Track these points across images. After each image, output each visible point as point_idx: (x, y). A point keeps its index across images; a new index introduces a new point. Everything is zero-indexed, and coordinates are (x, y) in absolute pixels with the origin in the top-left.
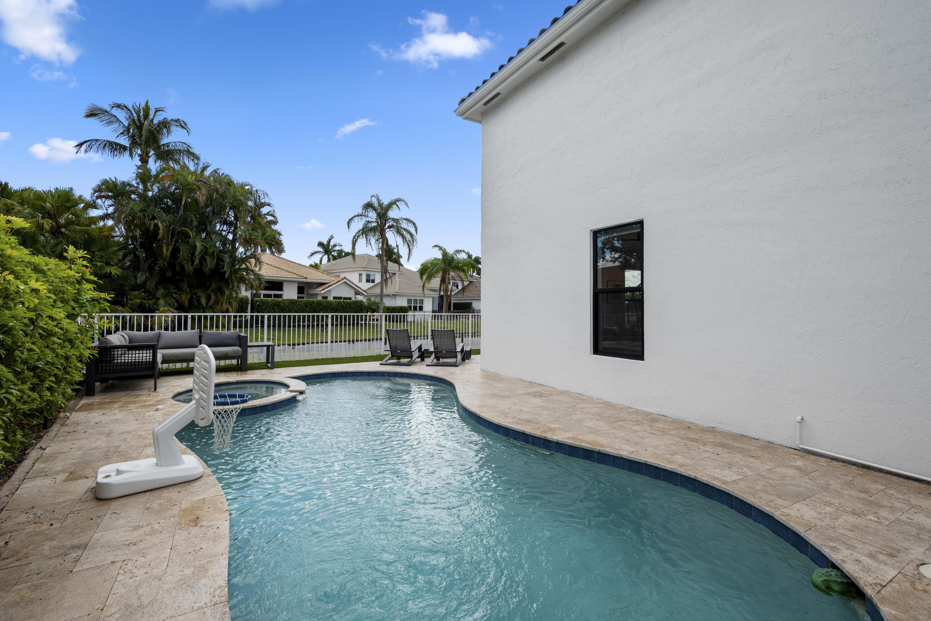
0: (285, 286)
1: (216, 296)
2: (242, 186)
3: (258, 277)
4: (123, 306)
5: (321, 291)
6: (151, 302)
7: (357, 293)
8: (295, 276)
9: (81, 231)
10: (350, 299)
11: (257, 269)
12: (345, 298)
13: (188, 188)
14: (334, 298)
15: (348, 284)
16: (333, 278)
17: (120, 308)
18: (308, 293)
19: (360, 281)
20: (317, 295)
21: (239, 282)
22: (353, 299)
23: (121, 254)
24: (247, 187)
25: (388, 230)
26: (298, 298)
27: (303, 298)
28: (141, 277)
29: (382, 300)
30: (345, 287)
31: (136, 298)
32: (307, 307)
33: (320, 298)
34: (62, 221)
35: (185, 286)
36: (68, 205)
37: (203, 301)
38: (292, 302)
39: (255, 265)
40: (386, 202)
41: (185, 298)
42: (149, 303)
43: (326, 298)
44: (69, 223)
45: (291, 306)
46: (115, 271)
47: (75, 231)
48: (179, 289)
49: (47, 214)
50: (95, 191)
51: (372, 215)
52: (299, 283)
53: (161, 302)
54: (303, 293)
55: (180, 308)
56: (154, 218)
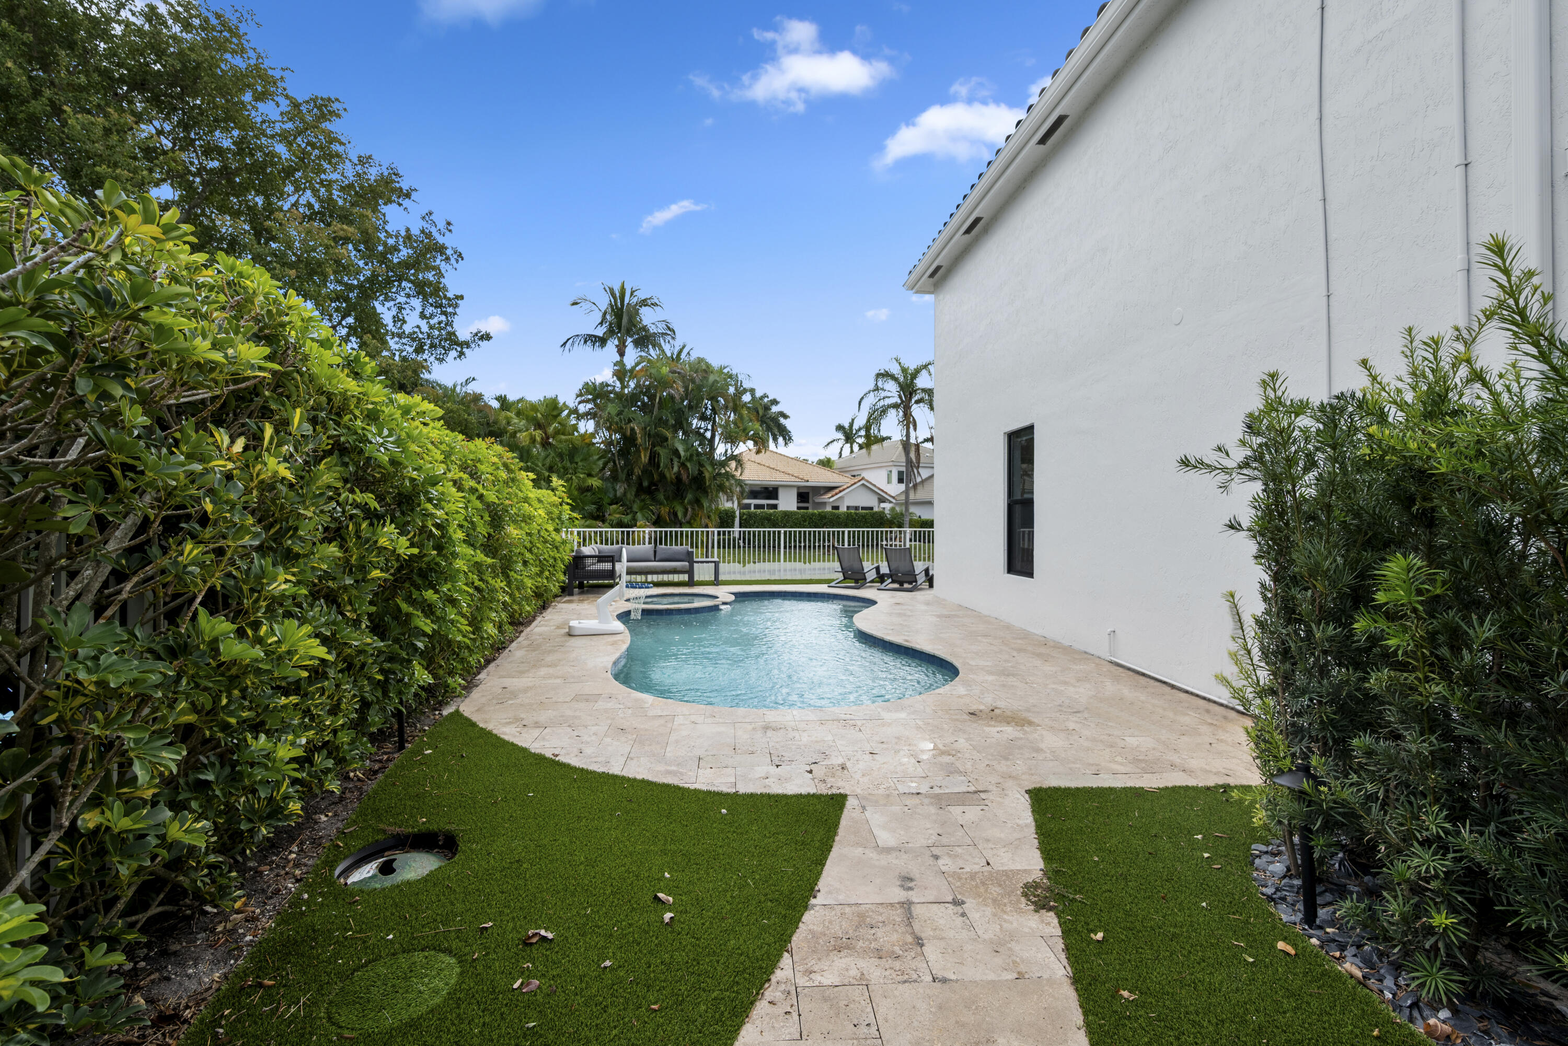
0: (781, 493)
1: (693, 509)
2: (722, 368)
3: (740, 483)
4: (603, 521)
5: (830, 499)
6: (629, 517)
7: (882, 500)
8: (793, 479)
9: (566, 441)
10: (872, 508)
11: (738, 474)
12: (863, 508)
13: (663, 382)
14: (848, 508)
15: (868, 488)
16: (847, 480)
17: (600, 524)
18: (814, 502)
19: (889, 482)
20: (824, 504)
21: (718, 491)
22: (876, 509)
23: (601, 463)
24: (725, 371)
25: (914, 406)
26: (799, 508)
27: (807, 508)
28: (620, 489)
29: (907, 510)
30: (864, 492)
31: (614, 512)
32: (804, 521)
33: (829, 509)
34: (551, 430)
35: (661, 496)
36: (555, 413)
37: (680, 515)
38: (787, 514)
39: (736, 469)
40: (912, 366)
41: (662, 511)
42: (626, 519)
43: (837, 508)
44: (557, 432)
45: (787, 519)
46: (595, 482)
47: (560, 441)
48: (655, 500)
49: (539, 426)
50: (578, 396)
51: (892, 388)
52: (799, 488)
53: (639, 515)
54: (808, 502)
55: (657, 523)
56: (630, 421)
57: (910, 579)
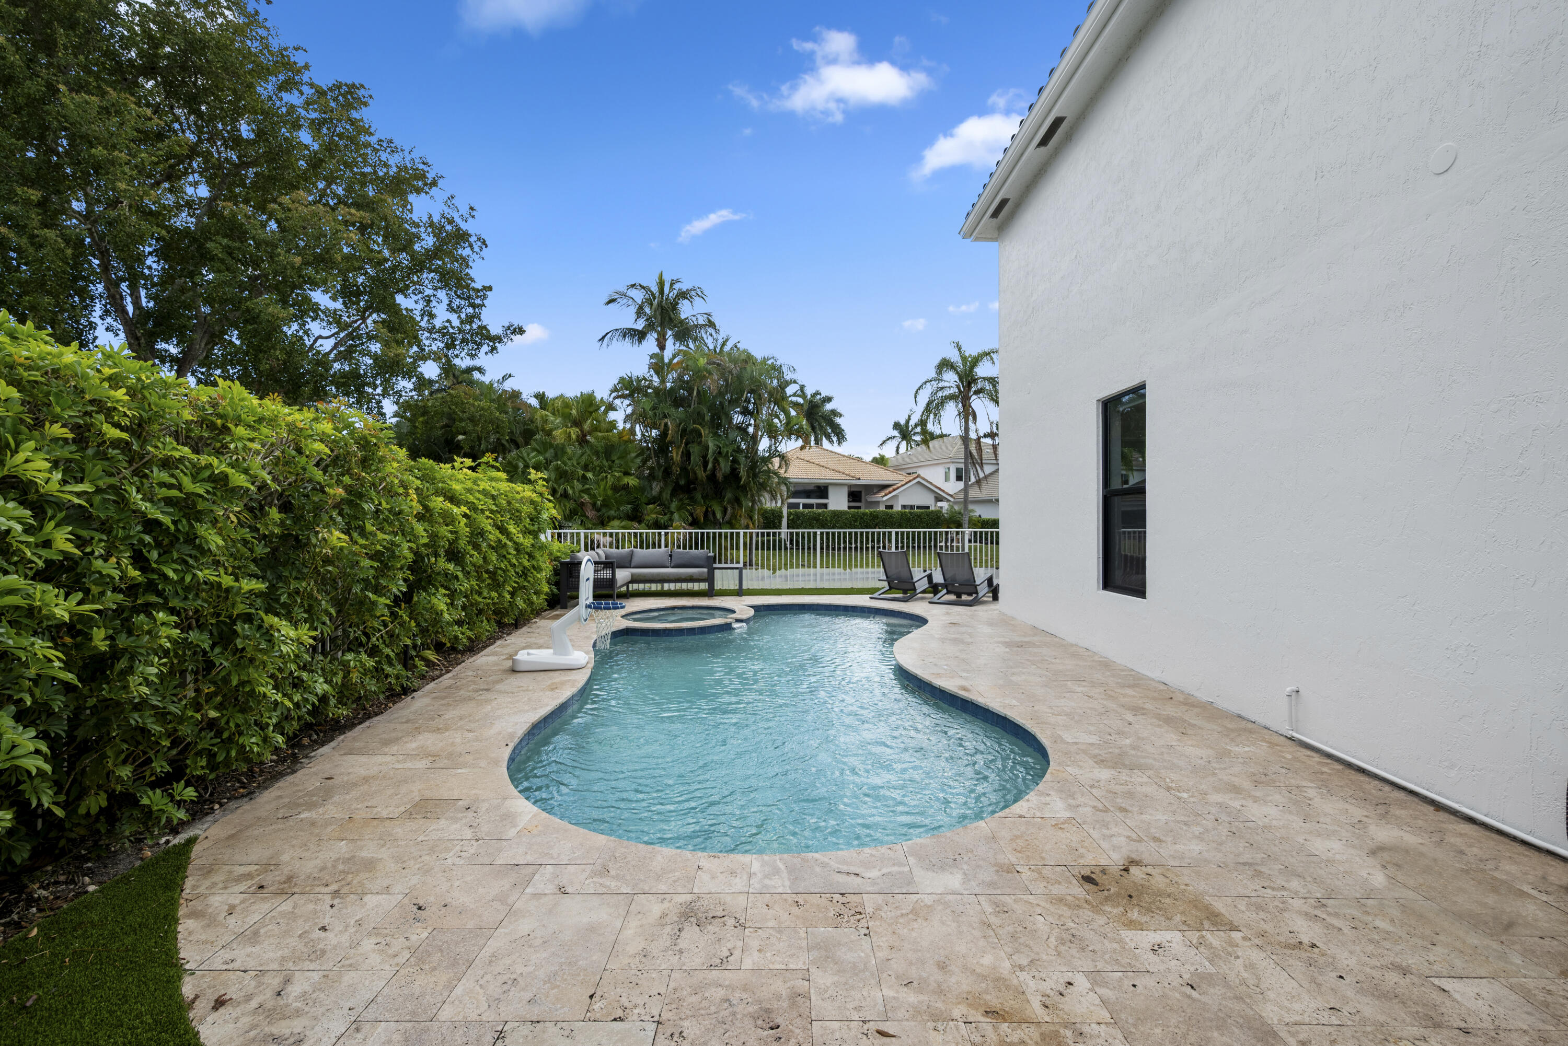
0: (831, 492)
1: (733, 508)
2: (765, 360)
3: (784, 481)
4: (640, 522)
5: (883, 498)
6: (666, 517)
7: (939, 499)
8: (844, 477)
9: (603, 438)
10: (928, 507)
11: (782, 471)
12: (918, 507)
13: (700, 375)
14: (904, 507)
15: (924, 486)
16: (901, 478)
17: (636, 525)
18: (866, 501)
19: (947, 479)
20: (878, 502)
21: (759, 490)
22: (932, 508)
23: (638, 460)
24: (770, 362)
25: (974, 397)
26: (849, 508)
27: (859, 508)
28: (656, 488)
29: (966, 508)
30: (919, 489)
31: (651, 512)
32: (856, 521)
33: (882, 508)
34: (587, 426)
35: (698, 496)
36: (591, 409)
37: (719, 516)
38: (837, 514)
39: (780, 467)
40: (972, 351)
41: (699, 511)
42: (663, 519)
43: (891, 507)
44: (595, 429)
45: (837, 519)
46: (632, 481)
47: (597, 438)
48: (693, 500)
49: (577, 423)
50: (612, 392)
51: (950, 378)
52: (850, 486)
53: (676, 516)
54: (860, 501)
55: (694, 523)
56: (665, 417)
57: (971, 589)
